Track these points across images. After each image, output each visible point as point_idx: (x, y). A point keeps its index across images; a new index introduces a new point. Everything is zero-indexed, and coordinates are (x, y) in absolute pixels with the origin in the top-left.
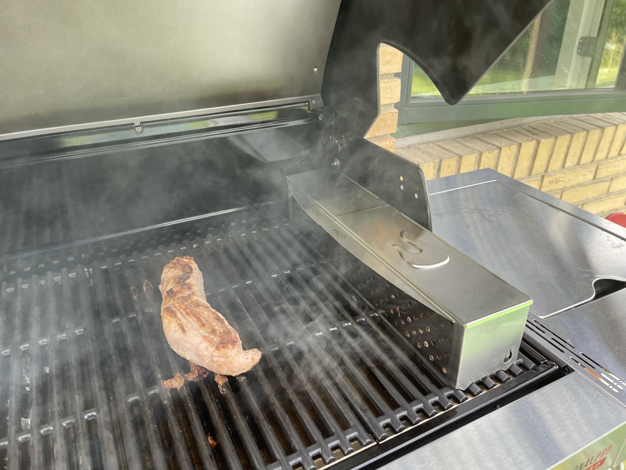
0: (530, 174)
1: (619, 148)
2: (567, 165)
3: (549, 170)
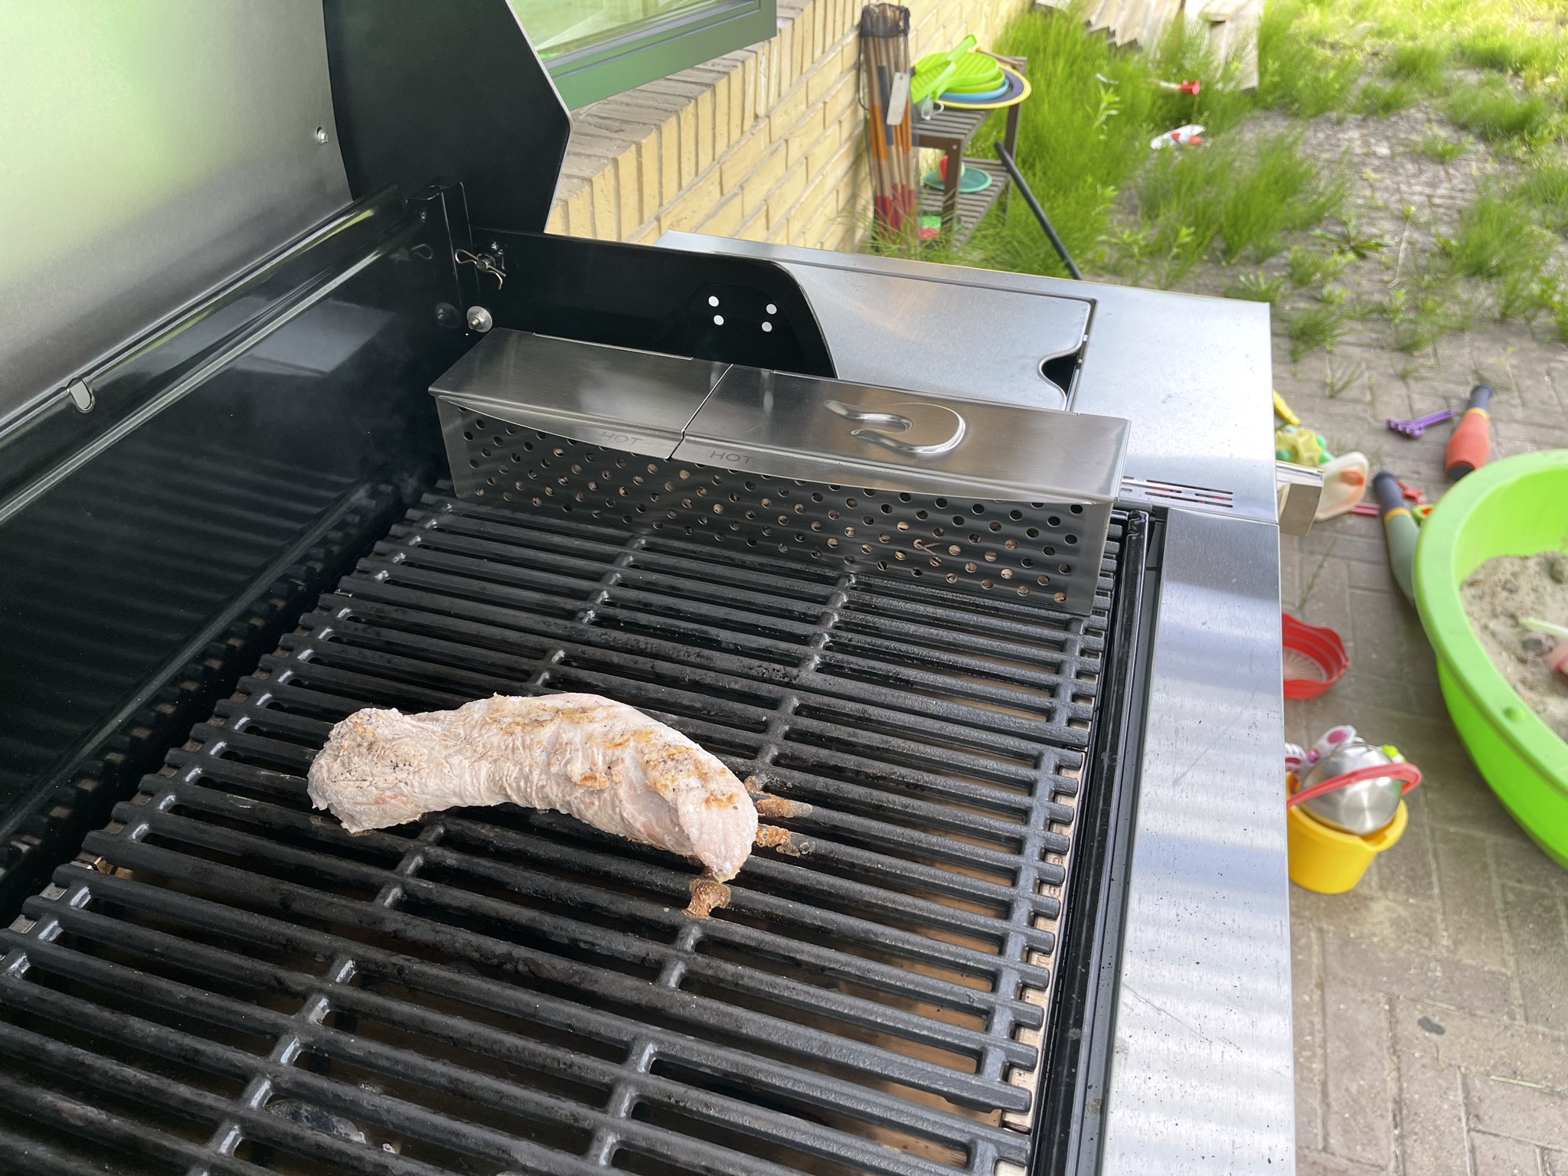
0: (641, 221)
1: (739, 123)
2: (684, 184)
3: (665, 202)
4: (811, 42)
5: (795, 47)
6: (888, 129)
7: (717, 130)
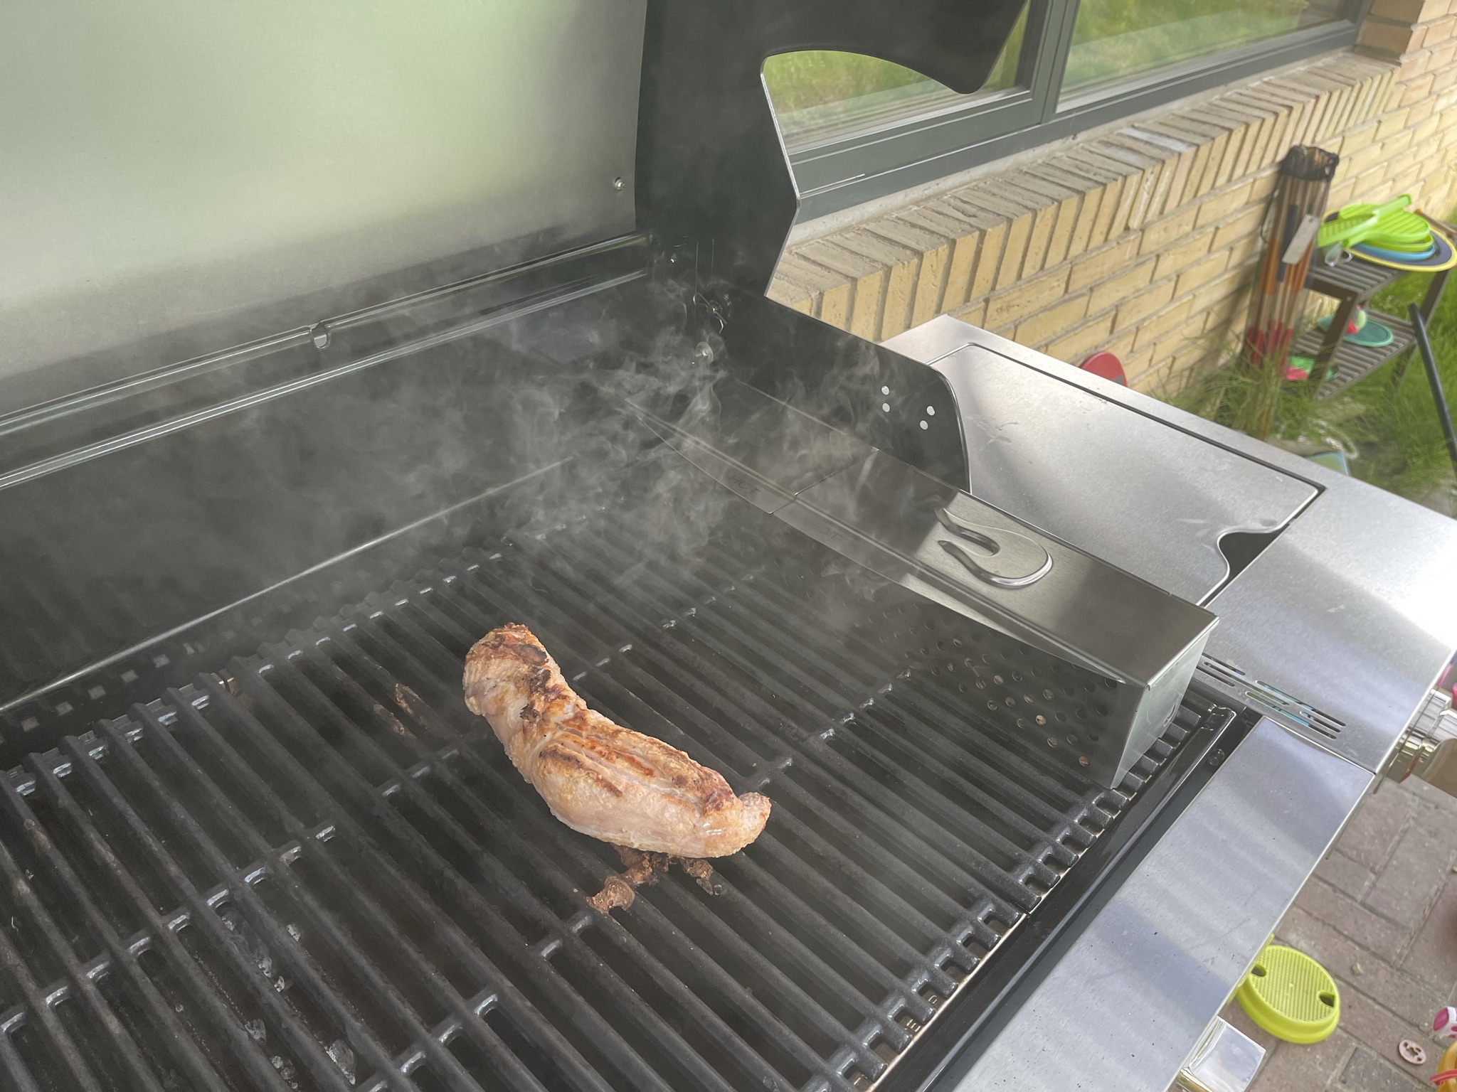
0: (967, 299)
2: (1024, 275)
3: (998, 287)
4: (1215, 170)
5: (1194, 172)
6: (1282, 266)
7: (1076, 233)
